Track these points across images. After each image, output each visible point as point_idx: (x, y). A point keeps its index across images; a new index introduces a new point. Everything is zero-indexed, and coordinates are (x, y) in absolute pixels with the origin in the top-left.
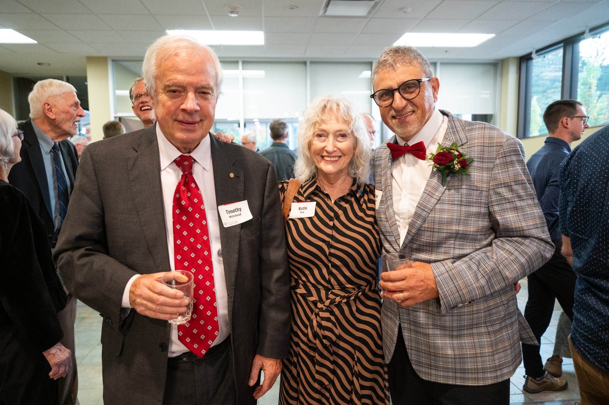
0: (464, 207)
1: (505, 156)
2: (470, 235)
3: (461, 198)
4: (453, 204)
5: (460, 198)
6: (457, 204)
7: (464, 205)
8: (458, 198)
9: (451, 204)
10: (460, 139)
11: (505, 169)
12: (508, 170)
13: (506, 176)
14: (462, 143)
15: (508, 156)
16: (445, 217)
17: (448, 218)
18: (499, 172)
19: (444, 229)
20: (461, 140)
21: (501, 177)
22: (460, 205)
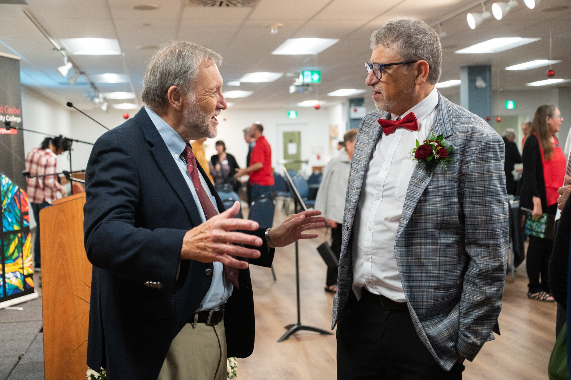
0: (448, 198)
1: (482, 152)
2: (453, 224)
3: (445, 190)
4: (437, 196)
5: (443, 189)
6: (441, 196)
7: (448, 196)
8: (442, 189)
9: (435, 195)
10: (446, 130)
11: (480, 164)
12: (483, 166)
13: (480, 171)
14: (447, 135)
15: (485, 152)
16: (430, 208)
17: (433, 209)
18: (475, 167)
19: (429, 219)
20: (446, 132)
21: (476, 172)
22: (443, 196)
